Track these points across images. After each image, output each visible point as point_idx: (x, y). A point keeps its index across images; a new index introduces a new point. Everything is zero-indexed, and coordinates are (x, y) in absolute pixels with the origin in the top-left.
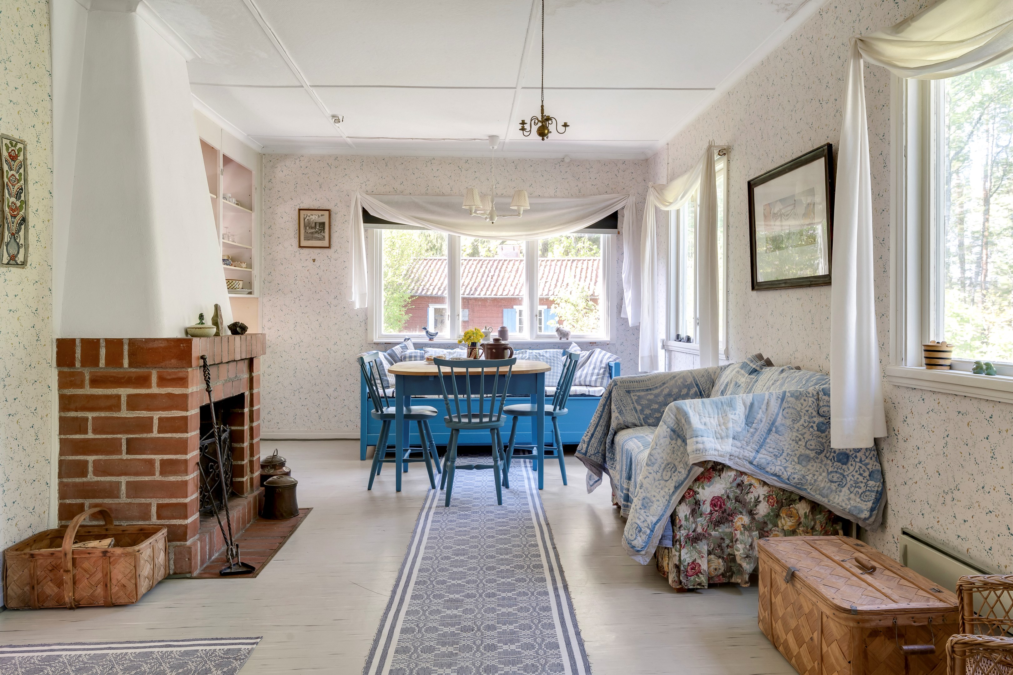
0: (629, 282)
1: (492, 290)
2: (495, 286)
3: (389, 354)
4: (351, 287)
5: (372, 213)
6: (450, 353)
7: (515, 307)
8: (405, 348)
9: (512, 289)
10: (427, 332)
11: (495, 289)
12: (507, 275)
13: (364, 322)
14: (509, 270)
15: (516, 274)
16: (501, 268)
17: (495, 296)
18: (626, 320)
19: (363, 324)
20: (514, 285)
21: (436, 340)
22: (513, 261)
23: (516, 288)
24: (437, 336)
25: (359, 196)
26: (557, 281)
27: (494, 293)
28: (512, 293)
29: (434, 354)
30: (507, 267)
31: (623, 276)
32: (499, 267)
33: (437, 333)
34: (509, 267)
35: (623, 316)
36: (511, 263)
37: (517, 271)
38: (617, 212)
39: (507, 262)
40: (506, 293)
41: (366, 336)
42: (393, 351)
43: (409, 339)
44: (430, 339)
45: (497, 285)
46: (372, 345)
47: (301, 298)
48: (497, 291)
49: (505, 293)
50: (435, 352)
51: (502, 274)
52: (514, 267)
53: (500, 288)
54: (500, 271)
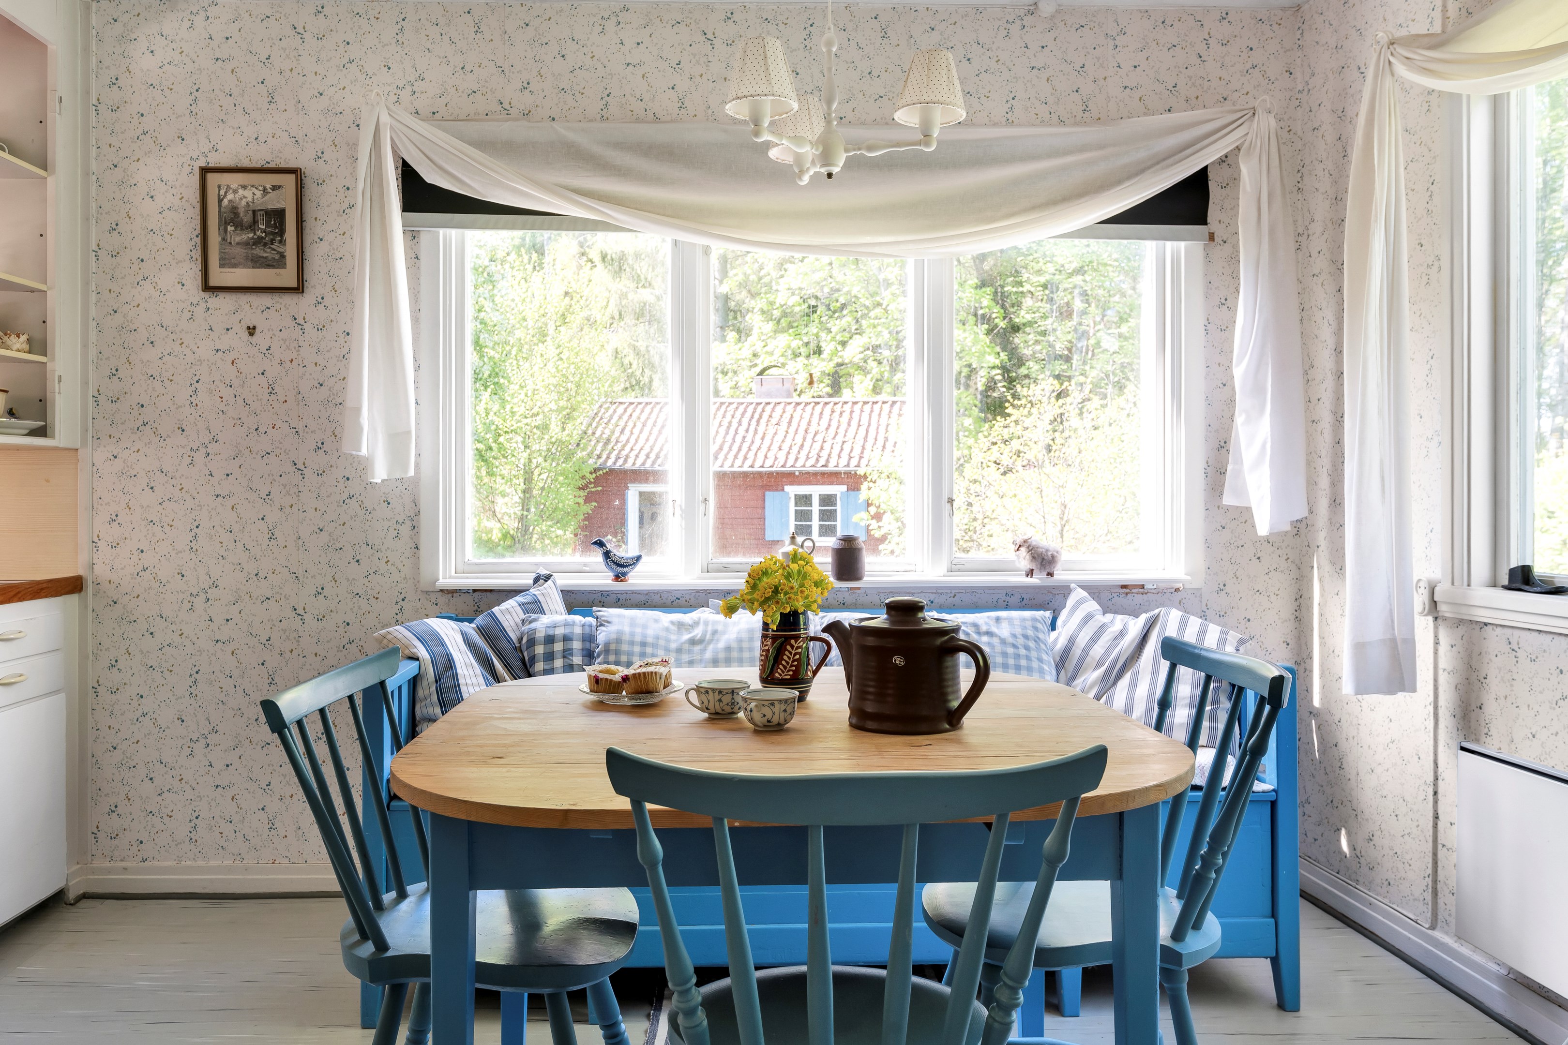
0: (1258, 390)
1: (745, 458)
2: (749, 449)
3: (481, 630)
4: (358, 410)
5: (430, 176)
6: (680, 625)
7: (787, 488)
8: (535, 607)
9: (782, 456)
10: (607, 555)
11: (751, 455)
12: (771, 431)
13: (408, 523)
14: (774, 421)
15: (788, 428)
16: (761, 417)
17: (751, 469)
18: (1244, 515)
19: (405, 530)
20: (786, 447)
21: (638, 579)
22: (782, 405)
23: (789, 453)
24: (639, 567)
25: (385, 119)
26: (865, 440)
27: (749, 462)
28: (782, 463)
29: (627, 629)
30: (770, 416)
31: (1239, 371)
32: (756, 416)
33: (639, 558)
34: (774, 415)
35: (1228, 500)
36: (779, 409)
37: (790, 423)
38: (1204, 170)
39: (771, 406)
40: (771, 464)
41: (417, 567)
42: (494, 617)
43: (547, 578)
44: (618, 578)
45: (754, 448)
46: (433, 597)
47: (213, 448)
48: (754, 460)
49: (769, 463)
50: (633, 622)
51: (761, 429)
52: (785, 415)
53: (759, 454)
54: (758, 422)
